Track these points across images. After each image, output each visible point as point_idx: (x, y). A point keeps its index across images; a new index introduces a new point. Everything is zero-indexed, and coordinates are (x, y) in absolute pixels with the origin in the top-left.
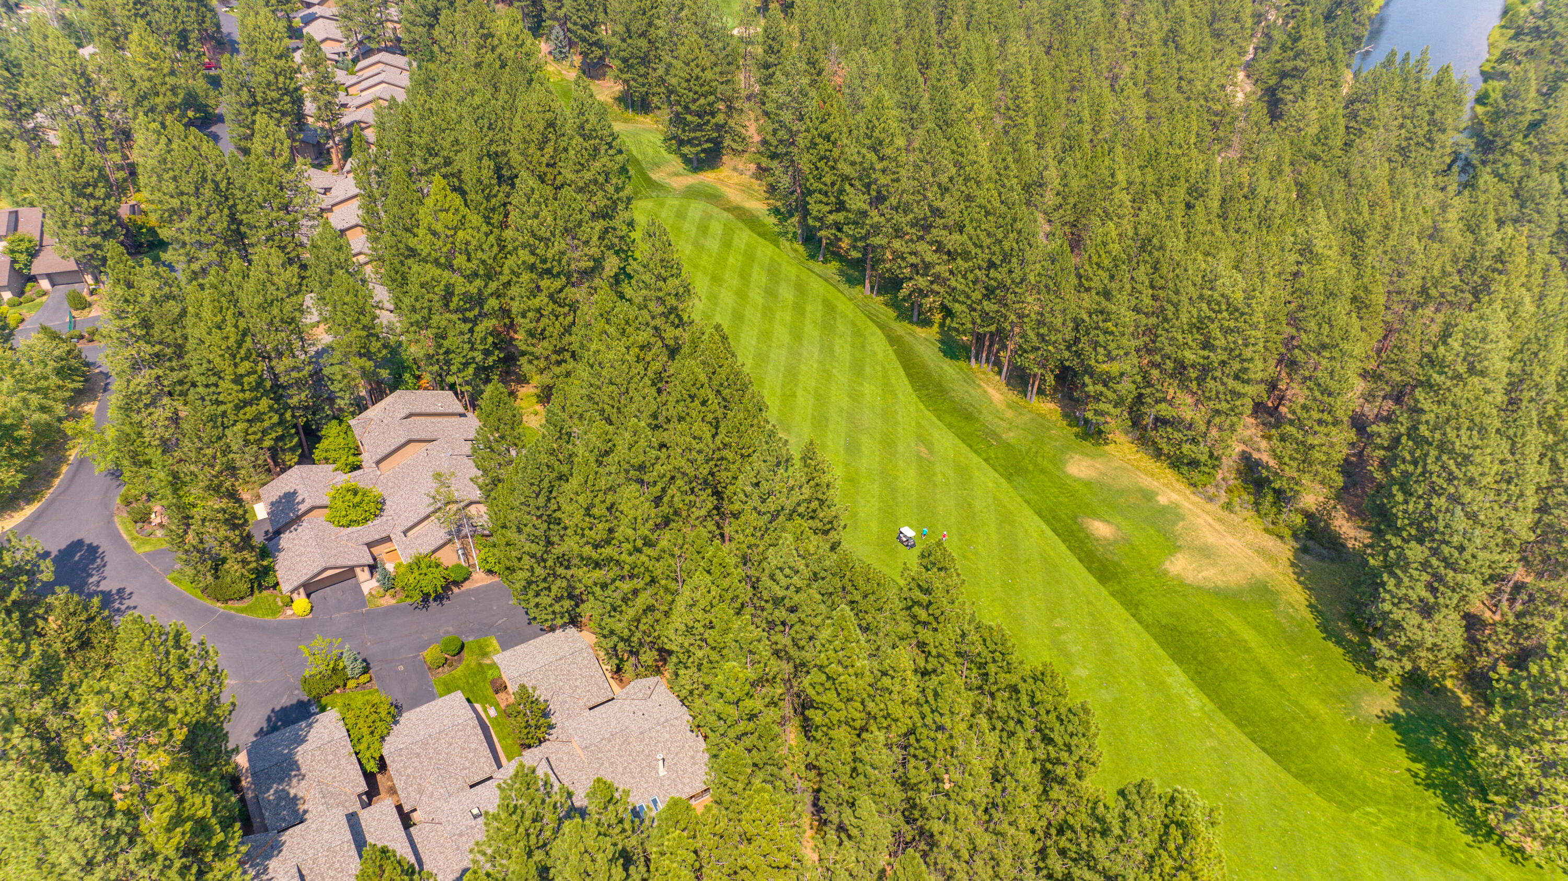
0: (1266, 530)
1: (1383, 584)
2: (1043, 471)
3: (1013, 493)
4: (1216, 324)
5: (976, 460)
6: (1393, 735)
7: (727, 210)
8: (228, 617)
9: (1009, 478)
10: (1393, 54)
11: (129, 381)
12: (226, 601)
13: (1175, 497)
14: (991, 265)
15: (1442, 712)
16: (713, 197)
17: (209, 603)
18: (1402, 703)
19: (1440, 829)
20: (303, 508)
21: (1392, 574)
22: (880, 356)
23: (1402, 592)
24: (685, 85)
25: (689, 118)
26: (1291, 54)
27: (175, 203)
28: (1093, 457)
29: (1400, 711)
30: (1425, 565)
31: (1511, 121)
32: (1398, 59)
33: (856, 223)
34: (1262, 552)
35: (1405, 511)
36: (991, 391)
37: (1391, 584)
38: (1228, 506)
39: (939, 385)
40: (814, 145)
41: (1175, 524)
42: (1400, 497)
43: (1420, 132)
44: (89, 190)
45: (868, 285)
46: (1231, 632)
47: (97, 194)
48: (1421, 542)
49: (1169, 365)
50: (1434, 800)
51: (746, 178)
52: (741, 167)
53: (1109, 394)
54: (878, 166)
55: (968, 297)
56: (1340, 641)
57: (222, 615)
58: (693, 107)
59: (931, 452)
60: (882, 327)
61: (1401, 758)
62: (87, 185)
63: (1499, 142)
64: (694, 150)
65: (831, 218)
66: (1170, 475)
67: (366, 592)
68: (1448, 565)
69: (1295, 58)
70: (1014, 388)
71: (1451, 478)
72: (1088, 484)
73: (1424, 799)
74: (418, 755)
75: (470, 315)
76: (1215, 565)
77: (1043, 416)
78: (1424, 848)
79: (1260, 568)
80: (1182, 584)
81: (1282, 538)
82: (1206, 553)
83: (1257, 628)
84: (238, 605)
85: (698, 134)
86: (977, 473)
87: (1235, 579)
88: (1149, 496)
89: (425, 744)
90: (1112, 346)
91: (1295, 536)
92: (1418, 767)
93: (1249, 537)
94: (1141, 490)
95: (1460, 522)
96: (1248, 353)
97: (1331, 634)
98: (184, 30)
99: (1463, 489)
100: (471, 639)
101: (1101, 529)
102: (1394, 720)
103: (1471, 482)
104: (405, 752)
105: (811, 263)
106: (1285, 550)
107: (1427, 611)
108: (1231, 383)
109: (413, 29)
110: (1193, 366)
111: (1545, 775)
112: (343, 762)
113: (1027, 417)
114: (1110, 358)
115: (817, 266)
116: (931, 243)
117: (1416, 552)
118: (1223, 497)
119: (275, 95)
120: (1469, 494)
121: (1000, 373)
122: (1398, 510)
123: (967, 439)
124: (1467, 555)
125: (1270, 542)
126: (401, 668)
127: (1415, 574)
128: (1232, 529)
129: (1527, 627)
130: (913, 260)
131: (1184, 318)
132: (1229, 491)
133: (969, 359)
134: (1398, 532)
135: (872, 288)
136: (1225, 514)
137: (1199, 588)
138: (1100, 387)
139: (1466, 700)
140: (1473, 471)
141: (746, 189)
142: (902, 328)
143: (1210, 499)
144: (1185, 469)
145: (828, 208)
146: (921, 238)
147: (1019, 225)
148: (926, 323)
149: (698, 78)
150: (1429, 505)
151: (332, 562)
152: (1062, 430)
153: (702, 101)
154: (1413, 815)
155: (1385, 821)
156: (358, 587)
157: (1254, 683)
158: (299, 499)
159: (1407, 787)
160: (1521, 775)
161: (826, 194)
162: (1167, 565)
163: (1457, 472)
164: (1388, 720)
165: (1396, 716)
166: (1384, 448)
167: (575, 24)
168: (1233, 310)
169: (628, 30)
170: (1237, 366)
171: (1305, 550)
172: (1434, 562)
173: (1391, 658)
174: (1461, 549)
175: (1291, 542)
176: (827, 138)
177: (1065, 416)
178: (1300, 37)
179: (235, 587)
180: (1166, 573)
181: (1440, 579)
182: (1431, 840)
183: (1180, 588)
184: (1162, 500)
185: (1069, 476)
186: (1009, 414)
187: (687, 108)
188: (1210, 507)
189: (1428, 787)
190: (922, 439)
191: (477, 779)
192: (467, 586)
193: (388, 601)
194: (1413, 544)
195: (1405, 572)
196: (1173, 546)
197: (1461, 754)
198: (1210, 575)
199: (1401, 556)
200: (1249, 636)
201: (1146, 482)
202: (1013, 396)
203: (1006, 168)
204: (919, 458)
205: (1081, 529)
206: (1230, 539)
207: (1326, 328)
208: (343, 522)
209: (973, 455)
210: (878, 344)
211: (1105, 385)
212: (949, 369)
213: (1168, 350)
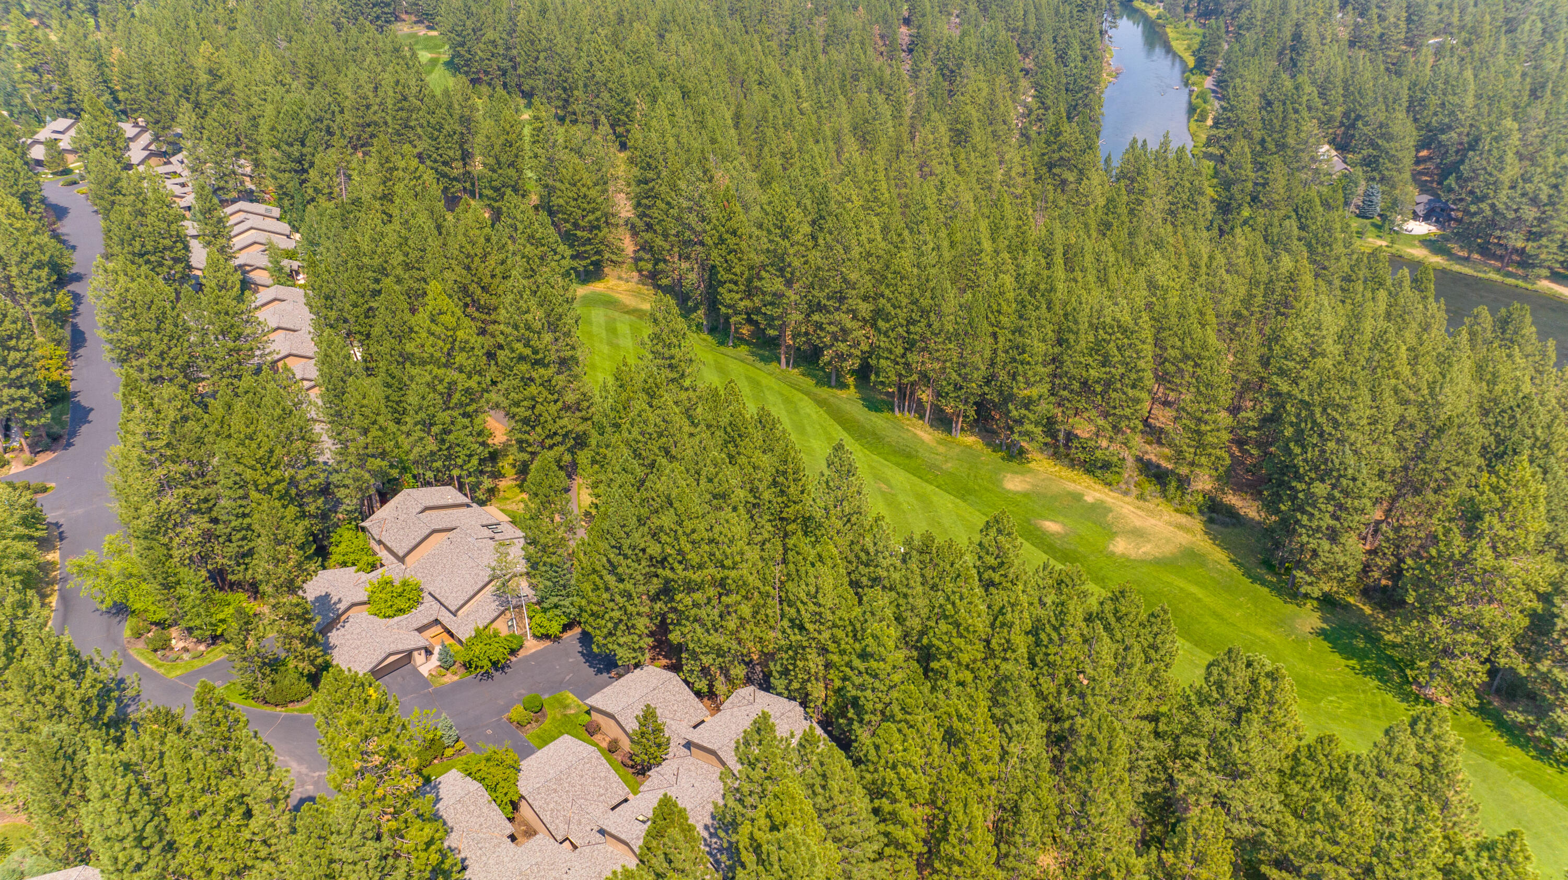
0: (1177, 511)
1: (1297, 522)
2: (986, 489)
3: (971, 509)
4: (1112, 344)
5: (930, 488)
6: (1326, 645)
7: (627, 312)
8: (294, 719)
9: (963, 498)
10: (1135, 141)
11: (158, 503)
12: (285, 704)
13: (1097, 495)
14: (911, 322)
15: (1354, 621)
16: (609, 303)
17: (268, 709)
18: (1325, 620)
19: (1384, 702)
20: (342, 607)
21: (1304, 512)
22: (814, 416)
23: (1314, 524)
24: (573, 203)
25: (579, 233)
26: (1055, 147)
27: (135, 340)
28: (1022, 474)
29: (1325, 626)
30: (1330, 498)
31: (1240, 187)
32: (1140, 144)
33: (772, 304)
34: (1179, 527)
35: (1305, 460)
36: (920, 433)
37: (1305, 520)
38: (1141, 497)
39: (874, 434)
40: (722, 240)
41: (1105, 516)
42: (1297, 450)
43: (1185, 197)
44: (13, 343)
45: (783, 360)
46: (1181, 589)
47: (21, 346)
48: (1323, 481)
49: (1076, 386)
50: (1372, 683)
51: (632, 285)
52: (624, 276)
53: (1031, 416)
54: (791, 251)
55: (891, 352)
56: (1263, 583)
57: (285, 718)
58: (582, 223)
59: (890, 486)
60: (807, 393)
61: (1336, 658)
62: (10, 338)
63: (1234, 205)
64: (584, 263)
65: (742, 305)
66: (1087, 480)
67: (426, 674)
68: (1346, 493)
69: (1060, 149)
70: (938, 429)
71: (1336, 424)
72: (1026, 495)
73: (1366, 684)
74: (555, 791)
75: (470, 409)
76: (1149, 541)
77: (970, 447)
78: (1378, 718)
79: (1183, 539)
80: (1128, 560)
81: (1189, 514)
82: (1138, 534)
83: (1197, 583)
84: (298, 706)
85: (588, 247)
86: (935, 499)
87: (1168, 550)
88: (1077, 497)
89: (559, 780)
90: (1030, 373)
91: (1200, 511)
92: (1352, 662)
93: (1166, 518)
94: (1069, 493)
95: (1351, 460)
96: (1141, 364)
97: (1255, 579)
98: (26, 193)
99: (1347, 433)
100: (546, 696)
101: (1052, 526)
102: (1322, 633)
103: (1351, 425)
104: (542, 790)
105: (722, 348)
106: (1197, 524)
107: (1333, 536)
108: (1130, 392)
109: (279, 175)
110: (1097, 382)
111: (1455, 632)
112: (485, 810)
113: (957, 450)
114: (1028, 384)
115: (730, 350)
116: (848, 311)
117: (1320, 489)
118: (1135, 491)
119: (168, 242)
120: (1353, 436)
121: (922, 417)
122: (1299, 461)
123: (915, 472)
124: (1359, 484)
125: (1183, 519)
126: (489, 732)
127: (1323, 507)
128: (1151, 513)
129: (1403, 538)
130: (833, 328)
131: (1083, 344)
132: (1137, 485)
133: (893, 410)
134: (1300, 478)
135: (788, 364)
136: (1141, 503)
137: (1142, 561)
138: (1023, 411)
139: (1368, 610)
140: (1353, 417)
141: (637, 294)
142: (824, 392)
143: (1126, 493)
144: (1098, 473)
145: (738, 296)
146: (837, 309)
147: (932, 284)
148: (843, 386)
149: (585, 196)
150: (1323, 451)
151: (393, 648)
152: (989, 457)
153: (591, 217)
154: (1362, 696)
155: (1345, 705)
156: (416, 672)
157: (1213, 623)
158: (335, 599)
159: (1351, 677)
160: (1438, 638)
161: (736, 283)
162: (1111, 547)
163: (1340, 419)
164: (1318, 634)
165: (1323, 629)
166: (1255, 429)
167: (435, 161)
168: (1125, 331)
169: (499, 163)
170: (1134, 376)
171: (1211, 521)
172: (1336, 493)
173: (1311, 584)
174: (1354, 479)
175: (1199, 517)
176: (734, 233)
177: (988, 445)
178: (1060, 133)
179: (295, 689)
180: (1113, 554)
181: (1341, 507)
182: (1380, 711)
183: (1126, 562)
184: (1089, 499)
185: (1009, 491)
186: (942, 449)
187: (576, 225)
188: (1127, 499)
189: (1365, 674)
190: (878, 478)
191: (615, 802)
192: (522, 653)
193: (450, 678)
194: (1317, 483)
195: (1314, 506)
196: (1113, 535)
197: (1378, 648)
198: (1147, 549)
199: (1310, 495)
200: (1194, 589)
201: (1071, 487)
202: (940, 435)
203: (903, 241)
204: (883, 493)
205: (1037, 529)
206: (1153, 521)
207: (1188, 342)
208: (390, 612)
209: (925, 484)
210: (808, 407)
211: (1027, 409)
212: (878, 421)
213: (1074, 372)
